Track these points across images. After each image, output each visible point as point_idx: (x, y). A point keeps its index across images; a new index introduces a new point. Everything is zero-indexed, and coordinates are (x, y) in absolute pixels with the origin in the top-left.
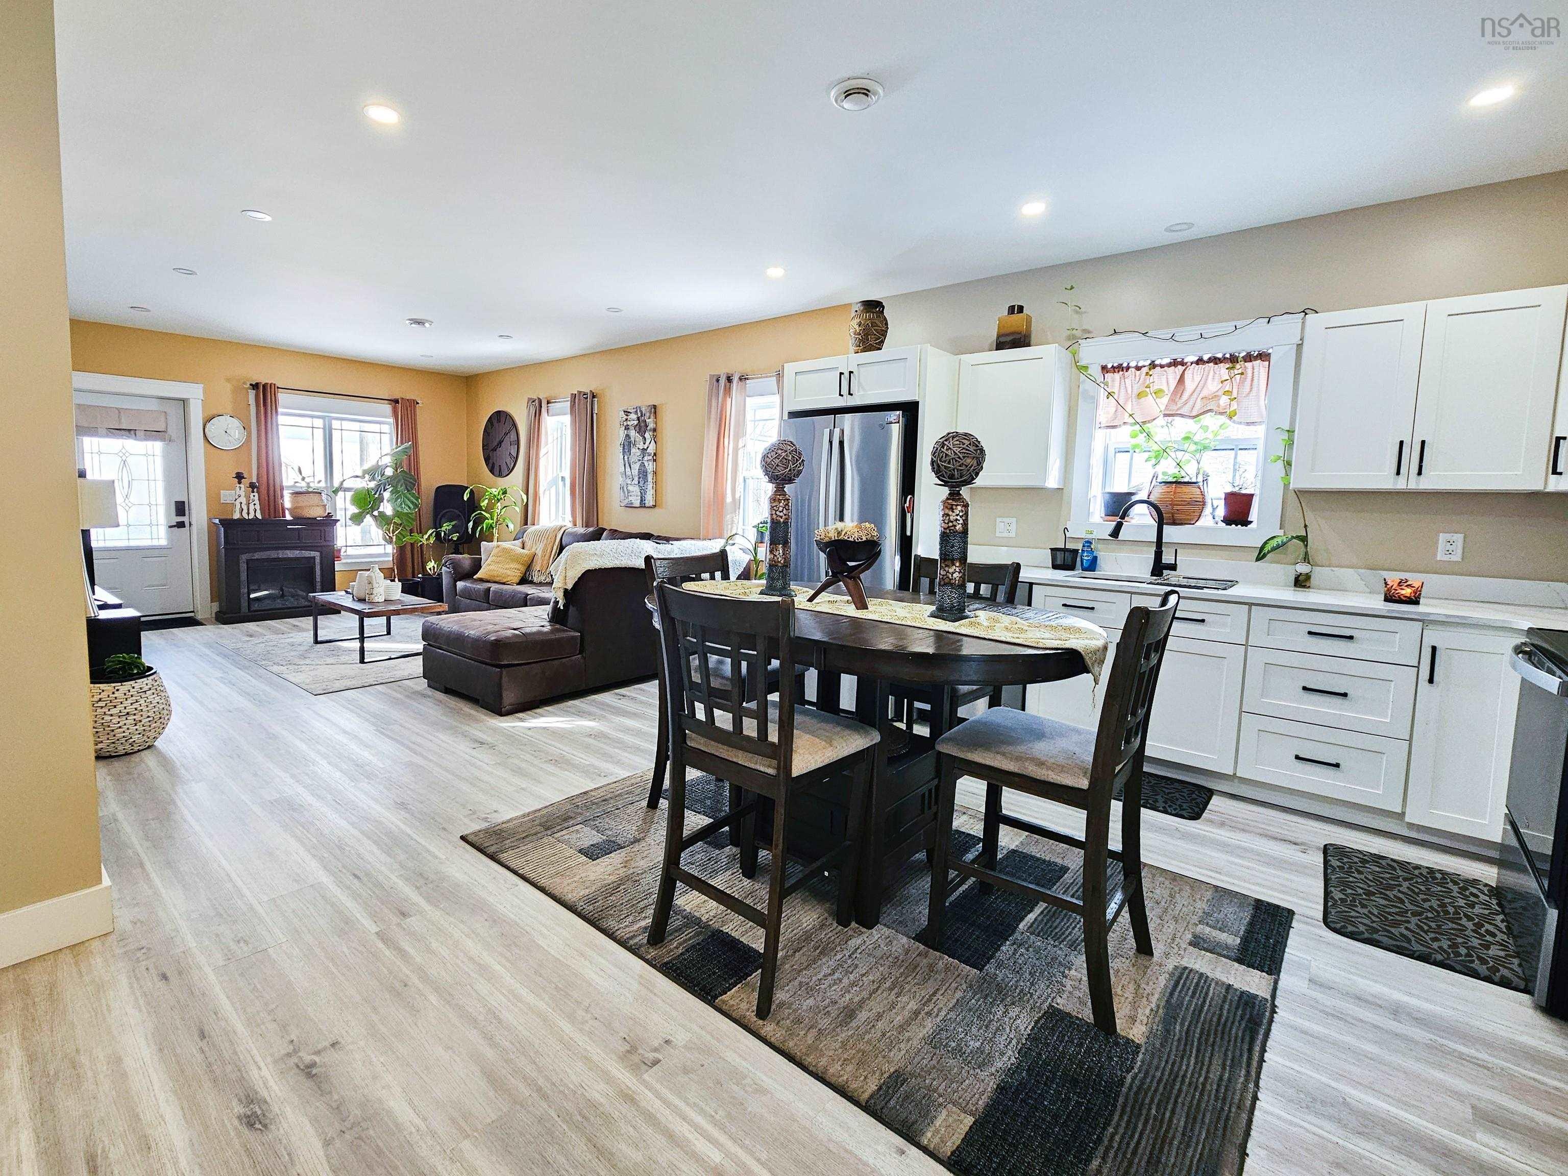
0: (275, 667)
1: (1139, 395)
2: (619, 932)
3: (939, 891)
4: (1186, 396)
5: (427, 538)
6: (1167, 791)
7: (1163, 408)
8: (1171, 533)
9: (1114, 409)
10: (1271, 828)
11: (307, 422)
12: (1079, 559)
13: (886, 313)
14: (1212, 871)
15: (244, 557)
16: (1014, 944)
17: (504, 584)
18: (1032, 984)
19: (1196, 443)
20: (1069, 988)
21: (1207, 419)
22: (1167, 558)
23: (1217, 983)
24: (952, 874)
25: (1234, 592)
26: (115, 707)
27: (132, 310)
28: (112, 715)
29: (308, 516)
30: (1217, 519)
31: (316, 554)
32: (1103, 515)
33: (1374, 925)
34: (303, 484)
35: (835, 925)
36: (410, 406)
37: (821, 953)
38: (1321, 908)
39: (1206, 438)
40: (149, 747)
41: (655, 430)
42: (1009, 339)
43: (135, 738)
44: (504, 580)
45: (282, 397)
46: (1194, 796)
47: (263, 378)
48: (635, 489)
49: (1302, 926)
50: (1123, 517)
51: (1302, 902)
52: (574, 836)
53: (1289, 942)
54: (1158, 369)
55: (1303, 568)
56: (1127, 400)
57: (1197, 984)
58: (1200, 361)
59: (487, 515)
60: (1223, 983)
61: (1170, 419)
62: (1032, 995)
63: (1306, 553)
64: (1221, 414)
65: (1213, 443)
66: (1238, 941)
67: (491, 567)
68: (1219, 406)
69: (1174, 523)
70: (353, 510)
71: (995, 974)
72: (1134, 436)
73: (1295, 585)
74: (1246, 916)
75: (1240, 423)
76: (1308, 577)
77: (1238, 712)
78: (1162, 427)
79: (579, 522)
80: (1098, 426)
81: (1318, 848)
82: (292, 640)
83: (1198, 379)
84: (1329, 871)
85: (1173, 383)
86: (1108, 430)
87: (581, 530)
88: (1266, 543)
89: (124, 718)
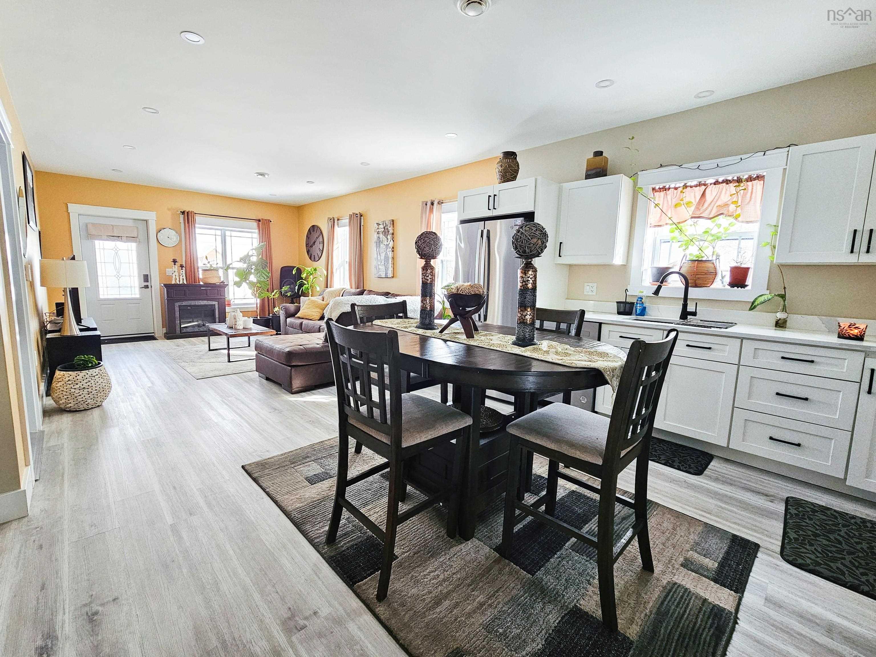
0: (183, 363)
1: (676, 206)
2: (311, 533)
3: (509, 523)
4: (706, 205)
5: (275, 295)
6: (682, 455)
7: (691, 213)
8: (693, 293)
9: (659, 215)
10: (750, 484)
11: (213, 232)
12: (634, 309)
13: (518, 159)
14: (705, 512)
15: (177, 304)
16: (559, 557)
17: (311, 320)
18: (566, 588)
19: (713, 236)
20: (590, 593)
21: (721, 220)
22: (691, 308)
23: (696, 597)
24: (517, 512)
25: (731, 330)
26: (77, 384)
27: (113, 171)
28: (75, 389)
29: (211, 282)
30: (725, 283)
31: (216, 303)
32: (651, 281)
33: (818, 559)
34: (209, 265)
35: (446, 536)
36: (267, 223)
37: (431, 556)
38: (780, 544)
39: (720, 232)
40: (98, 406)
41: (393, 234)
42: (594, 172)
43: (89, 401)
44: (311, 318)
45: (198, 218)
46: (700, 459)
47: (187, 209)
48: (382, 268)
49: (765, 557)
50: (662, 282)
51: (766, 538)
52: (306, 468)
53: (754, 568)
54: (689, 188)
55: (780, 315)
56: (667, 210)
57: (682, 597)
58: (716, 183)
59: (305, 282)
60: (701, 597)
61: (696, 220)
62: (564, 596)
63: (784, 306)
64: (730, 216)
65: (724, 235)
66: (716, 565)
67: (305, 311)
68: (728, 211)
69: (696, 286)
70: (237, 279)
71: (542, 578)
72: (672, 232)
73: (776, 326)
74: (724, 547)
75: (743, 222)
76: (785, 321)
77: (731, 407)
78: (691, 225)
79: (353, 286)
80: (649, 225)
81: (782, 499)
82: (198, 349)
83: (714, 194)
84: (788, 517)
85: (698, 197)
86: (657, 228)
87: (353, 290)
88: (756, 299)
89: (82, 390)
